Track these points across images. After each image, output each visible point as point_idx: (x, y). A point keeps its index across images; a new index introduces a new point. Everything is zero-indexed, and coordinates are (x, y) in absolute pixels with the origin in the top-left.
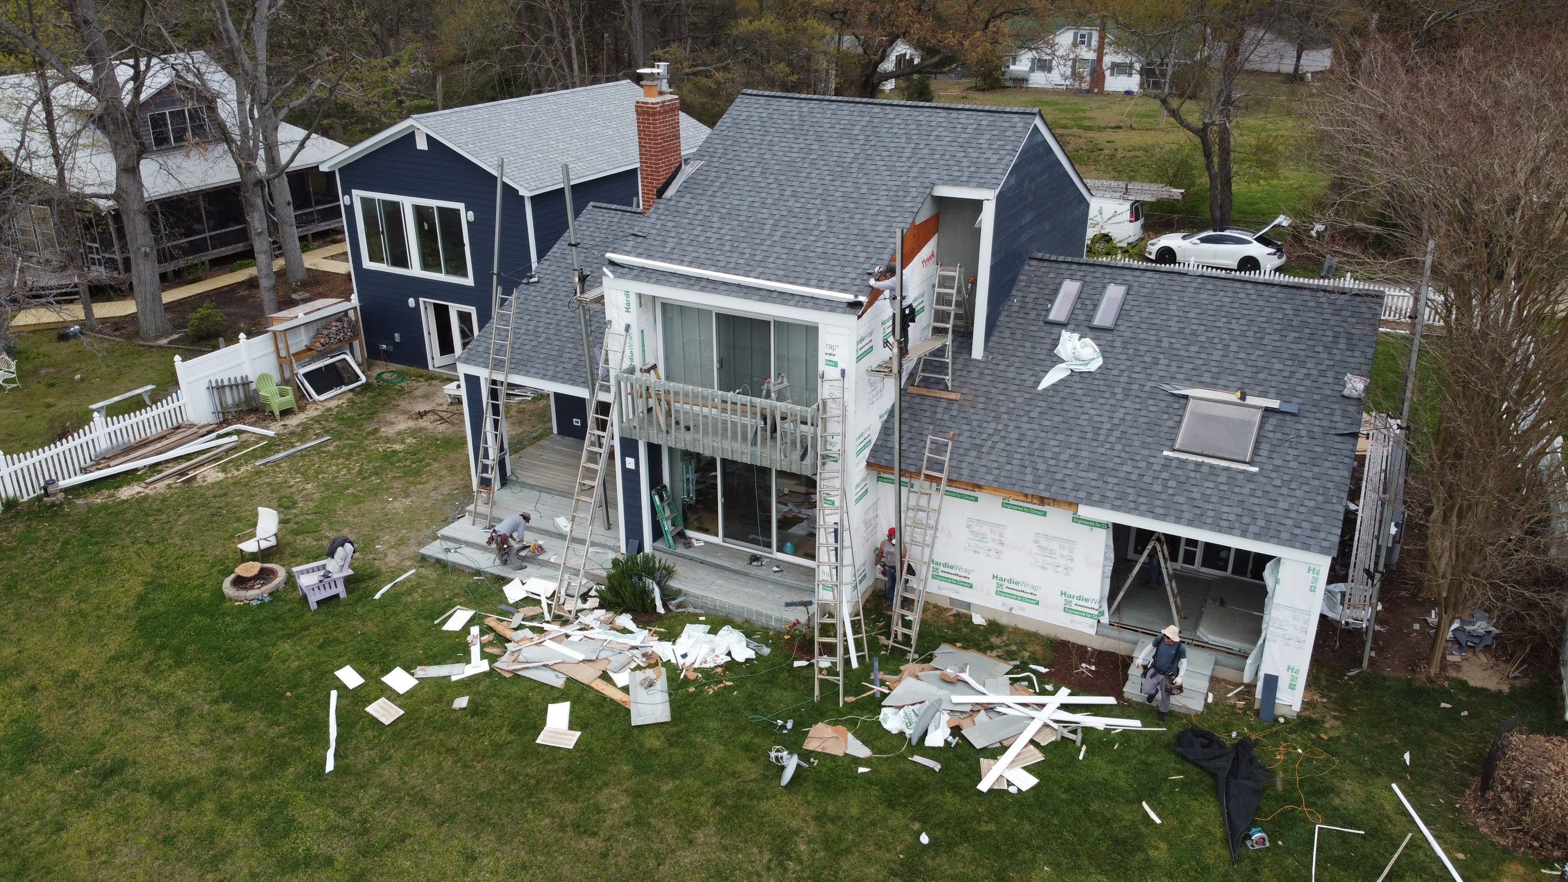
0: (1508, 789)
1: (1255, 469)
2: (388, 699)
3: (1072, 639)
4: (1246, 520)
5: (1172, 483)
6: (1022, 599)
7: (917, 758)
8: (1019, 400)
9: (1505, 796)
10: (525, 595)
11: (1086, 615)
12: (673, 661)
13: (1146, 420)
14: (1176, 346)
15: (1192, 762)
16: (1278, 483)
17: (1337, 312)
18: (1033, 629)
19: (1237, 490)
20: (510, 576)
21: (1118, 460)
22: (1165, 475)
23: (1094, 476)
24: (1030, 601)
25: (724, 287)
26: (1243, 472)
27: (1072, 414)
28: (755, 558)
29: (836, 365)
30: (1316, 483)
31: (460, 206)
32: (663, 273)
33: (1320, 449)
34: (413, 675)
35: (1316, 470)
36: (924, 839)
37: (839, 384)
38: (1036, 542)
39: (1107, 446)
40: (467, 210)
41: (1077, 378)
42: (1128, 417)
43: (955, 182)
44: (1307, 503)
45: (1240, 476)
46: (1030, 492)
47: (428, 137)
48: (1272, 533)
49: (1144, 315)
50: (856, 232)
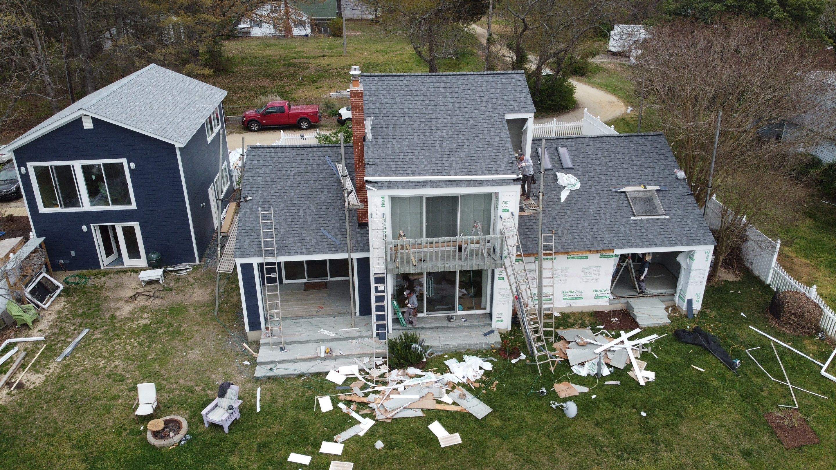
0: (793, 314)
1: (668, 217)
2: (335, 460)
3: (598, 310)
4: (679, 238)
5: (643, 231)
6: (576, 299)
7: (606, 383)
8: (558, 208)
9: (792, 317)
10: (345, 377)
11: (604, 297)
12: (460, 382)
13: (615, 206)
14: (604, 170)
15: (690, 343)
16: (679, 220)
17: (652, 144)
18: (580, 311)
19: (667, 227)
20: (326, 370)
21: (616, 226)
22: (638, 228)
23: (612, 235)
24: (579, 298)
25: (442, 184)
26: (665, 219)
27: (584, 210)
28: (449, 319)
29: (508, 211)
30: (691, 217)
31: (124, 161)
32: (402, 182)
33: (683, 203)
34: (336, 442)
35: (688, 211)
36: (644, 414)
37: (512, 219)
38: (583, 271)
39: (608, 220)
40: (129, 163)
41: (574, 193)
42: (607, 206)
43: (513, 111)
44: (694, 226)
45: (665, 221)
46: (593, 249)
47: (94, 119)
48: (691, 241)
49: (581, 159)
50: (486, 143)
